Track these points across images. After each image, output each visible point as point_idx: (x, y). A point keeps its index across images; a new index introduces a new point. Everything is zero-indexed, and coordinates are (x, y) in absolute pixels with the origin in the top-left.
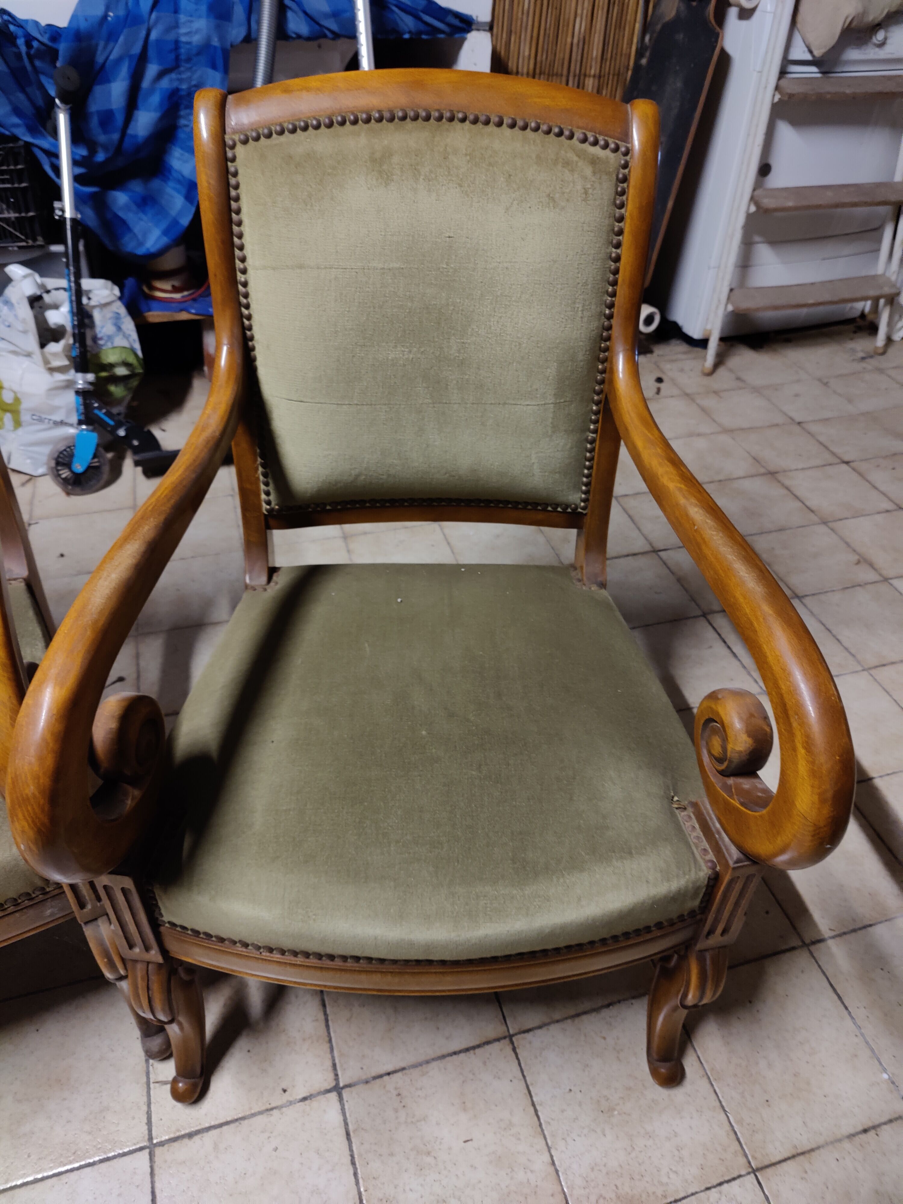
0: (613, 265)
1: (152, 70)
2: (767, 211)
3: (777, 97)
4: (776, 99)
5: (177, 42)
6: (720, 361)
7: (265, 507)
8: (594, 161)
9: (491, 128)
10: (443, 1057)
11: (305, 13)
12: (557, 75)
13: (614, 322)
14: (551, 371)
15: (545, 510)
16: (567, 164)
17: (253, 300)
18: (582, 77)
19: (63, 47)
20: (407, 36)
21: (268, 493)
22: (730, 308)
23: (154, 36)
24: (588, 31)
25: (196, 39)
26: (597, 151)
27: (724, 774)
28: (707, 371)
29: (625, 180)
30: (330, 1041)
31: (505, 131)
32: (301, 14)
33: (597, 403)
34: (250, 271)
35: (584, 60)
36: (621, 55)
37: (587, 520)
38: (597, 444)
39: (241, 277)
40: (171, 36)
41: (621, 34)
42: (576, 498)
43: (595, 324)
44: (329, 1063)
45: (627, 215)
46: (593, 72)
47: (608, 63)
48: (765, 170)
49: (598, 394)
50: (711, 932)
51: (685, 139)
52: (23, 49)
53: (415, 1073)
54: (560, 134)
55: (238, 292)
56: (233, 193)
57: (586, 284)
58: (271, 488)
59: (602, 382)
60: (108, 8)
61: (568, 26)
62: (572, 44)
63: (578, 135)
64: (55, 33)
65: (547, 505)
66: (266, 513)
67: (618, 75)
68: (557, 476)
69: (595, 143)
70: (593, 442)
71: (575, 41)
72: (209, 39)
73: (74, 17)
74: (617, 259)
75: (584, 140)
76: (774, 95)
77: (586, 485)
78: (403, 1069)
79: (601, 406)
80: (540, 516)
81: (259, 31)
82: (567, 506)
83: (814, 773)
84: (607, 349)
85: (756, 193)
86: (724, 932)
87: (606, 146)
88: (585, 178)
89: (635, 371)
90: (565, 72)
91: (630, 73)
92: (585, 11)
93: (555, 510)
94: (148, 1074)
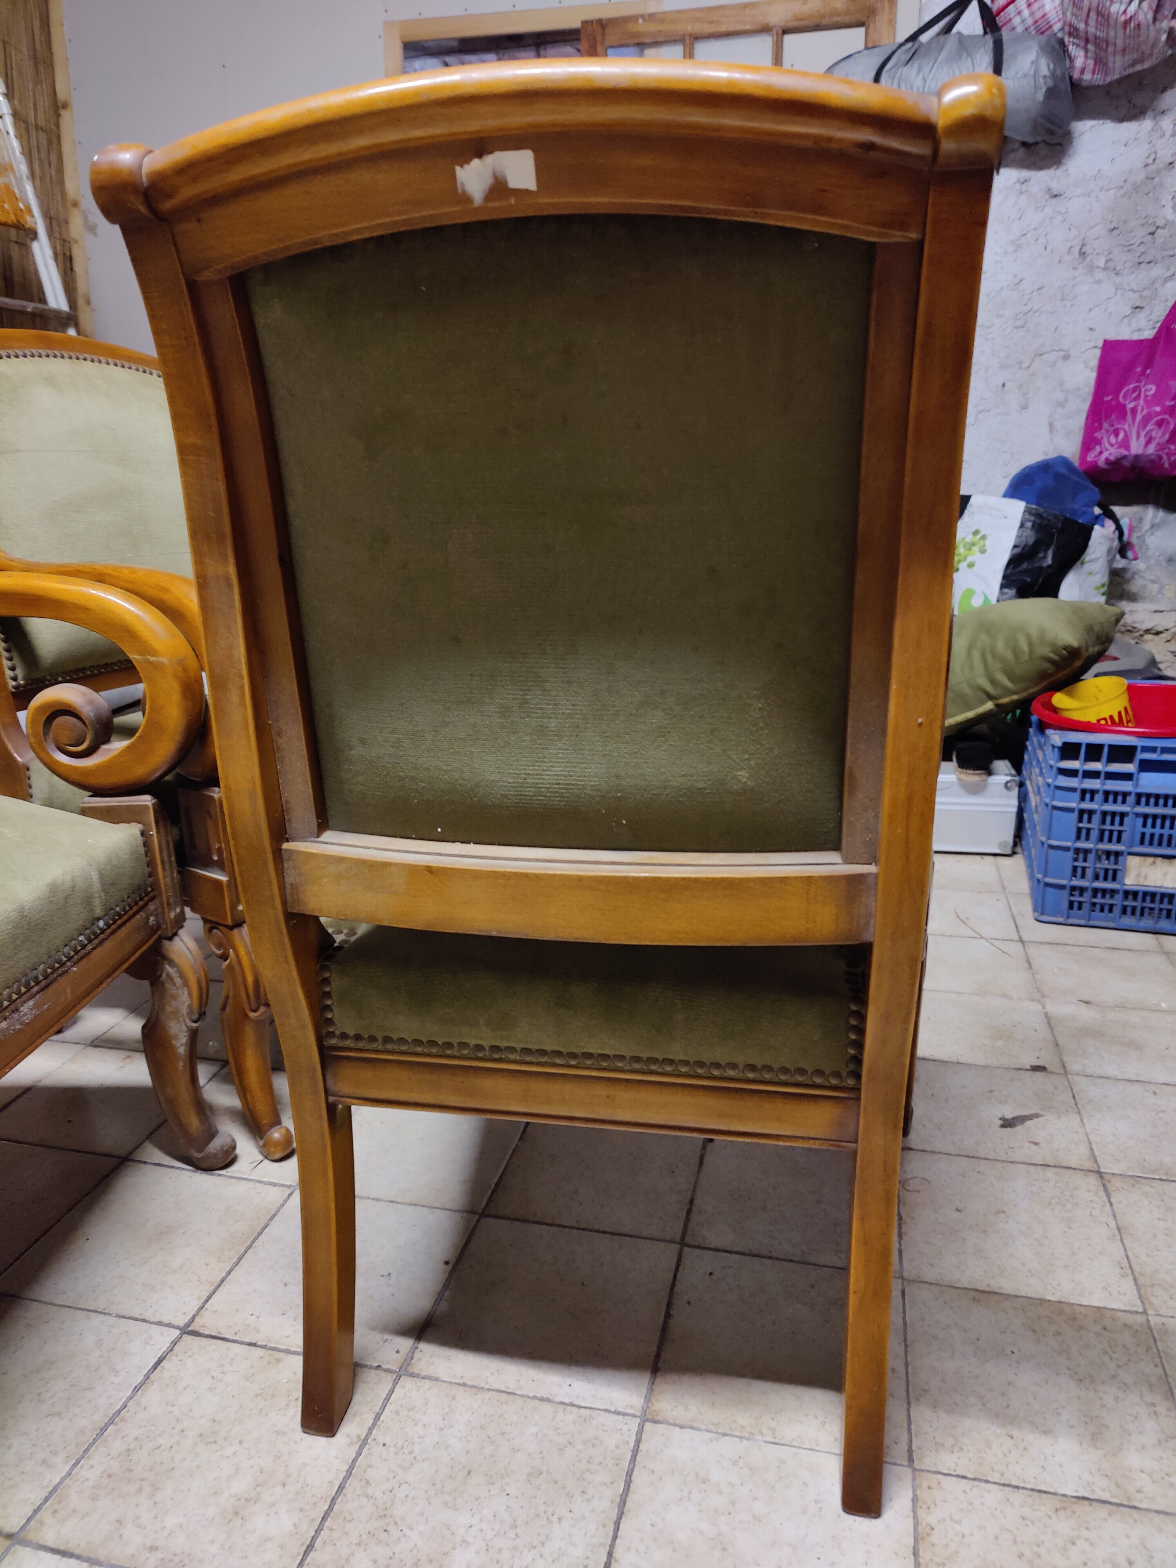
94: (231, 1177)
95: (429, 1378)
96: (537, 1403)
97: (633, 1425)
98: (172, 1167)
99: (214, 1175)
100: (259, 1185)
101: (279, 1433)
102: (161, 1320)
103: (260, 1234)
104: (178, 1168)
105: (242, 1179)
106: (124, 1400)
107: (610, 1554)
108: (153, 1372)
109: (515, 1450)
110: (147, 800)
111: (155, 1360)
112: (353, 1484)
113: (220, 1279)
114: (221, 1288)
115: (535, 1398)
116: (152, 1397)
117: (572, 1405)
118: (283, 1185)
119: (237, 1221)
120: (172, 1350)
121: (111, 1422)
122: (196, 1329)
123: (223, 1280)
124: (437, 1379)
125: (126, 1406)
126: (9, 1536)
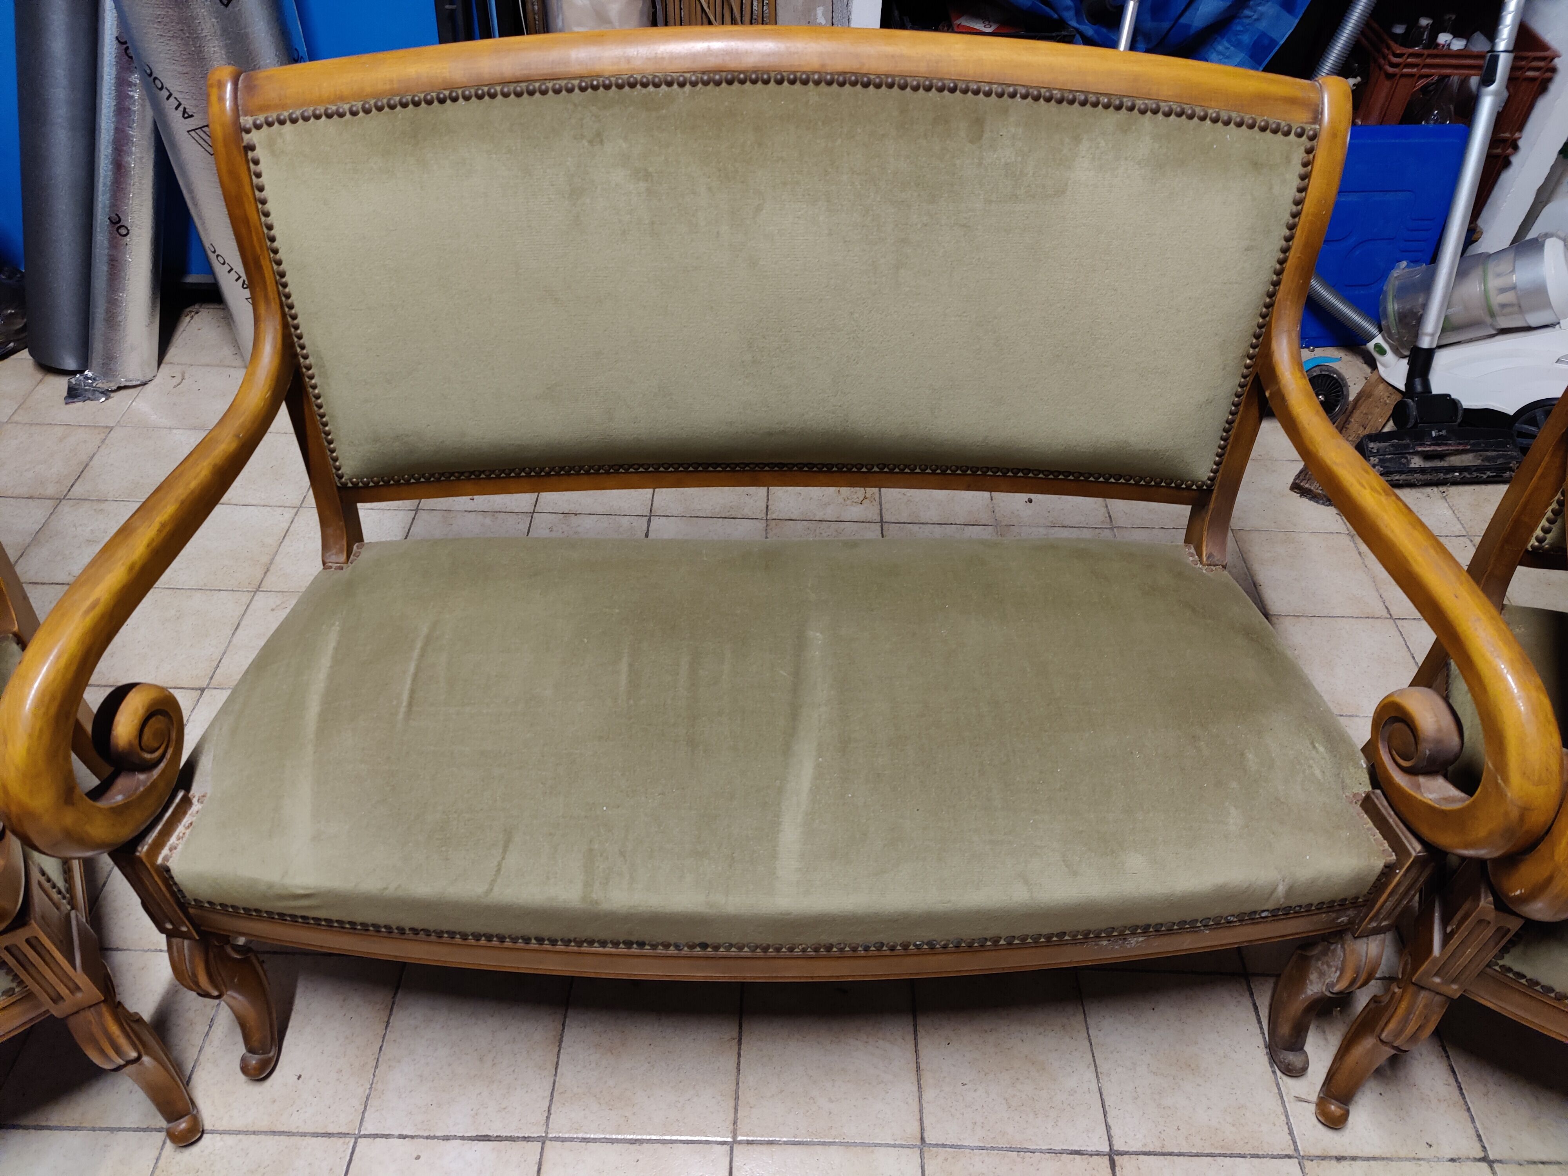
7: (1533, 542)
21: (1546, 531)
30: (1469, 1110)
44: (1473, 1133)
58: (1555, 527)
66: (1530, 549)
78: (1559, 1163)
94: (1278, 1085)
98: (1260, 1022)
99: (1272, 1066)
100: (1283, 1118)
102: (1113, 1127)
103: (1231, 1156)
104: (1261, 1028)
105: (1282, 1098)
106: (1038, 1148)
108: (1068, 1154)
110: (1415, 848)
111: (1077, 1148)
113: (1170, 1150)
114: (1162, 1157)
116: (1049, 1169)
118: (1294, 1142)
119: (1233, 1125)
120: (1091, 1155)
121: (1018, 1150)
122: (1117, 1163)
123: (1171, 1154)
125: (1034, 1153)
126: (922, 1139)
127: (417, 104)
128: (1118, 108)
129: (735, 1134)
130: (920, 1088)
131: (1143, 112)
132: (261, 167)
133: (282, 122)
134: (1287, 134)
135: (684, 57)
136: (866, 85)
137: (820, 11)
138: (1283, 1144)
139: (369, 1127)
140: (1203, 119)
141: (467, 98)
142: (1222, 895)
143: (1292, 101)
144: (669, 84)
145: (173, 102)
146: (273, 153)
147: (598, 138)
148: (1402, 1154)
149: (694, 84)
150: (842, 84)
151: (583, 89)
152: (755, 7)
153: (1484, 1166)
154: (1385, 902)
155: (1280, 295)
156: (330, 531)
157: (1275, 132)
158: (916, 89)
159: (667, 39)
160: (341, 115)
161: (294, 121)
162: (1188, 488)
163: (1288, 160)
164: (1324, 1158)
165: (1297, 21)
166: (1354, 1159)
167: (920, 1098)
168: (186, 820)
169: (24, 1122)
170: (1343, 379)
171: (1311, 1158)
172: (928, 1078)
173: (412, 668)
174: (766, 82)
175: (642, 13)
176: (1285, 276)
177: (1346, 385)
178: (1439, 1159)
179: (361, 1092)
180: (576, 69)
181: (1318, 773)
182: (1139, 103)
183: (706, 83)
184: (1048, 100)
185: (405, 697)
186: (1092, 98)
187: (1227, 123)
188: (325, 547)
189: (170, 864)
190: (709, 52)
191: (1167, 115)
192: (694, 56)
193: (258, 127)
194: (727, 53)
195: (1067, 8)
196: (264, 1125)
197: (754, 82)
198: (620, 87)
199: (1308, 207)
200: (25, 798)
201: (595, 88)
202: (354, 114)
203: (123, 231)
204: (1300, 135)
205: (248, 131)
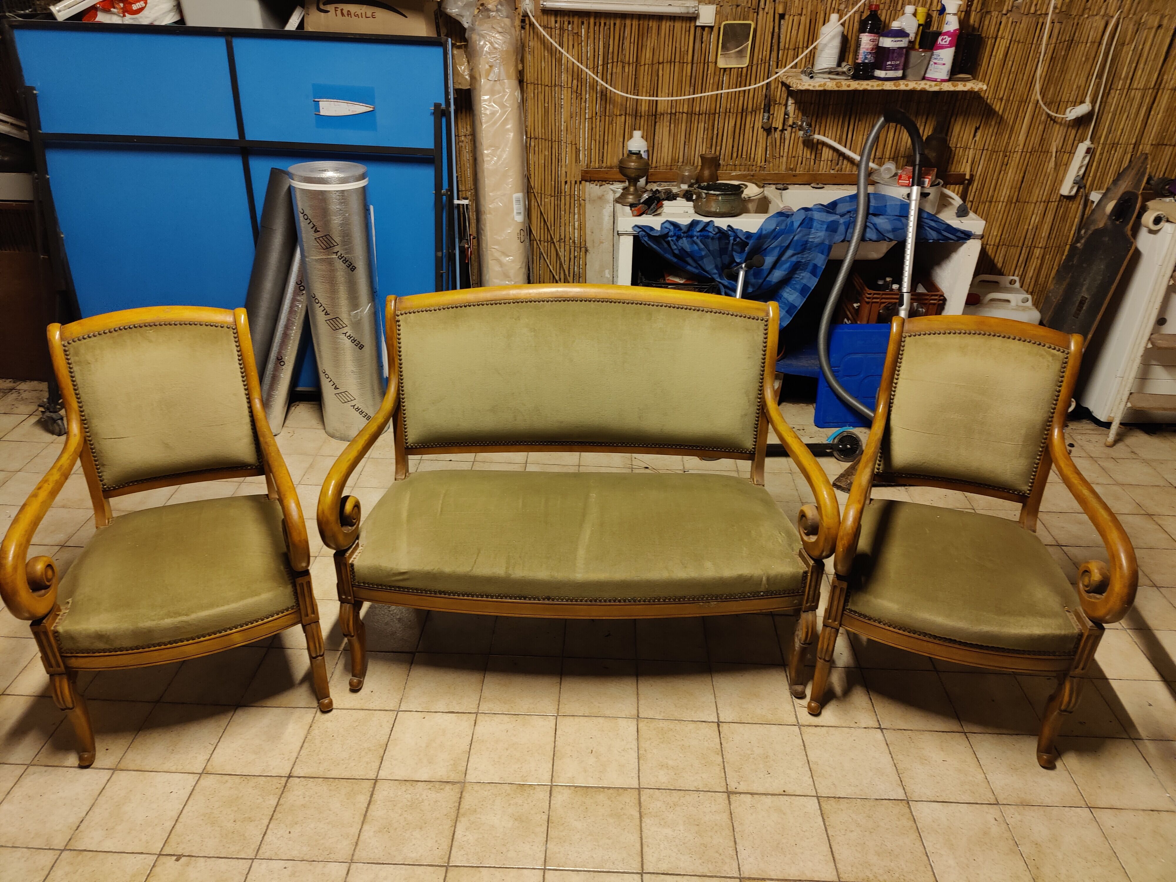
0: (1057, 393)
1: (790, 252)
2: (1160, 348)
3: (1172, 282)
4: (1171, 283)
5: (807, 241)
6: (1119, 438)
7: (876, 470)
8: (1053, 356)
9: (1010, 340)
10: (931, 731)
11: (877, 229)
12: (1014, 246)
13: (1054, 415)
14: (1023, 432)
15: (1008, 492)
16: (1041, 355)
17: (898, 390)
18: (1032, 248)
19: (751, 242)
20: (931, 241)
21: (879, 465)
22: (1129, 405)
23: (795, 238)
24: (1040, 222)
25: (817, 240)
26: (1055, 352)
27: (1088, 592)
28: (1108, 444)
29: (1066, 363)
30: (875, 712)
31: (1016, 341)
32: (875, 230)
33: (1042, 447)
34: (900, 380)
35: (1035, 238)
36: (1063, 236)
37: (1029, 500)
38: (1039, 466)
39: (895, 381)
40: (805, 239)
41: (1064, 224)
42: (1025, 488)
43: (1045, 415)
44: (876, 720)
45: (1066, 376)
46: (1040, 245)
47: (1052, 240)
48: (1161, 321)
49: (1043, 443)
50: (1076, 668)
51: (1104, 299)
52: (732, 241)
53: (918, 733)
54: (1039, 344)
55: (892, 386)
56: (901, 352)
57: (1044, 399)
58: (882, 463)
59: (1046, 439)
60: (777, 226)
61: (1027, 219)
62: (1028, 229)
63: (1047, 345)
64: (749, 235)
65: (1010, 490)
66: (875, 473)
67: (1059, 247)
68: (1018, 477)
69: (1054, 349)
70: (1037, 464)
71: (1030, 227)
72: (824, 240)
73: (761, 229)
74: (1059, 391)
75: (1050, 347)
76: (1169, 281)
77: (1031, 483)
79: (1044, 449)
80: (1006, 495)
81: (852, 238)
82: (1021, 492)
83: (1122, 577)
84: (1050, 426)
85: (1153, 336)
86: (1083, 669)
87: (1059, 350)
88: (1048, 361)
89: (1062, 436)
90: (1020, 245)
91: (1068, 247)
92: (1039, 212)
93: (1013, 493)
94: (793, 702)
95: (729, 802)
96: (733, 840)
97: (736, 875)
99: (791, 696)
100: (794, 712)
101: (692, 766)
102: (720, 714)
103: (770, 724)
105: (794, 706)
106: (688, 720)
107: (684, 875)
108: (700, 722)
109: (711, 837)
110: (812, 563)
111: (704, 720)
112: (682, 793)
114: (740, 724)
115: (735, 839)
116: (692, 726)
117: (737, 852)
118: (798, 720)
119: (772, 714)
120: (710, 723)
121: (678, 720)
122: (721, 725)
124: (730, 805)
125: (686, 721)
126: (638, 716)
127: (457, 307)
128: (698, 310)
129: (558, 713)
130: (638, 700)
131: (707, 312)
132: (400, 328)
133: (410, 313)
134: (757, 320)
135: (549, 293)
136: (611, 302)
137: (607, 271)
138: (793, 720)
139: (403, 708)
140: (728, 314)
141: (474, 306)
142: (742, 580)
143: (758, 309)
144: (543, 301)
145: (322, 308)
146: (406, 323)
147: (518, 318)
148: (844, 725)
149: (552, 301)
150: (602, 302)
151: (514, 303)
152: (576, 270)
153: (879, 730)
154: (809, 591)
155: (765, 375)
156: (399, 466)
157: (753, 319)
158: (628, 303)
159: (543, 287)
160: (431, 311)
161: (414, 313)
162: (746, 452)
163: (758, 328)
164: (810, 726)
165: (818, 280)
166: (822, 726)
167: (638, 703)
168: (358, 551)
169: (256, 705)
170: (859, 438)
171: (804, 726)
172: (641, 697)
173: (441, 502)
174: (577, 301)
175: (524, 274)
176: (766, 368)
177: (860, 440)
178: (859, 728)
179: (399, 697)
180: (512, 297)
181: (780, 540)
182: (705, 309)
183: (556, 301)
184: (674, 308)
185: (439, 510)
186: (689, 307)
187: (736, 316)
188: (396, 473)
189: (355, 563)
190: (557, 292)
191: (715, 313)
192: (552, 293)
193: (402, 314)
194: (563, 292)
195: (715, 274)
196: (358, 707)
197: (572, 301)
198: (527, 302)
199: (769, 344)
200: (329, 515)
201: (518, 302)
202: (435, 310)
203: (282, 363)
204: (762, 320)
205: (398, 316)
